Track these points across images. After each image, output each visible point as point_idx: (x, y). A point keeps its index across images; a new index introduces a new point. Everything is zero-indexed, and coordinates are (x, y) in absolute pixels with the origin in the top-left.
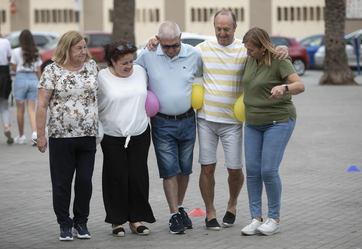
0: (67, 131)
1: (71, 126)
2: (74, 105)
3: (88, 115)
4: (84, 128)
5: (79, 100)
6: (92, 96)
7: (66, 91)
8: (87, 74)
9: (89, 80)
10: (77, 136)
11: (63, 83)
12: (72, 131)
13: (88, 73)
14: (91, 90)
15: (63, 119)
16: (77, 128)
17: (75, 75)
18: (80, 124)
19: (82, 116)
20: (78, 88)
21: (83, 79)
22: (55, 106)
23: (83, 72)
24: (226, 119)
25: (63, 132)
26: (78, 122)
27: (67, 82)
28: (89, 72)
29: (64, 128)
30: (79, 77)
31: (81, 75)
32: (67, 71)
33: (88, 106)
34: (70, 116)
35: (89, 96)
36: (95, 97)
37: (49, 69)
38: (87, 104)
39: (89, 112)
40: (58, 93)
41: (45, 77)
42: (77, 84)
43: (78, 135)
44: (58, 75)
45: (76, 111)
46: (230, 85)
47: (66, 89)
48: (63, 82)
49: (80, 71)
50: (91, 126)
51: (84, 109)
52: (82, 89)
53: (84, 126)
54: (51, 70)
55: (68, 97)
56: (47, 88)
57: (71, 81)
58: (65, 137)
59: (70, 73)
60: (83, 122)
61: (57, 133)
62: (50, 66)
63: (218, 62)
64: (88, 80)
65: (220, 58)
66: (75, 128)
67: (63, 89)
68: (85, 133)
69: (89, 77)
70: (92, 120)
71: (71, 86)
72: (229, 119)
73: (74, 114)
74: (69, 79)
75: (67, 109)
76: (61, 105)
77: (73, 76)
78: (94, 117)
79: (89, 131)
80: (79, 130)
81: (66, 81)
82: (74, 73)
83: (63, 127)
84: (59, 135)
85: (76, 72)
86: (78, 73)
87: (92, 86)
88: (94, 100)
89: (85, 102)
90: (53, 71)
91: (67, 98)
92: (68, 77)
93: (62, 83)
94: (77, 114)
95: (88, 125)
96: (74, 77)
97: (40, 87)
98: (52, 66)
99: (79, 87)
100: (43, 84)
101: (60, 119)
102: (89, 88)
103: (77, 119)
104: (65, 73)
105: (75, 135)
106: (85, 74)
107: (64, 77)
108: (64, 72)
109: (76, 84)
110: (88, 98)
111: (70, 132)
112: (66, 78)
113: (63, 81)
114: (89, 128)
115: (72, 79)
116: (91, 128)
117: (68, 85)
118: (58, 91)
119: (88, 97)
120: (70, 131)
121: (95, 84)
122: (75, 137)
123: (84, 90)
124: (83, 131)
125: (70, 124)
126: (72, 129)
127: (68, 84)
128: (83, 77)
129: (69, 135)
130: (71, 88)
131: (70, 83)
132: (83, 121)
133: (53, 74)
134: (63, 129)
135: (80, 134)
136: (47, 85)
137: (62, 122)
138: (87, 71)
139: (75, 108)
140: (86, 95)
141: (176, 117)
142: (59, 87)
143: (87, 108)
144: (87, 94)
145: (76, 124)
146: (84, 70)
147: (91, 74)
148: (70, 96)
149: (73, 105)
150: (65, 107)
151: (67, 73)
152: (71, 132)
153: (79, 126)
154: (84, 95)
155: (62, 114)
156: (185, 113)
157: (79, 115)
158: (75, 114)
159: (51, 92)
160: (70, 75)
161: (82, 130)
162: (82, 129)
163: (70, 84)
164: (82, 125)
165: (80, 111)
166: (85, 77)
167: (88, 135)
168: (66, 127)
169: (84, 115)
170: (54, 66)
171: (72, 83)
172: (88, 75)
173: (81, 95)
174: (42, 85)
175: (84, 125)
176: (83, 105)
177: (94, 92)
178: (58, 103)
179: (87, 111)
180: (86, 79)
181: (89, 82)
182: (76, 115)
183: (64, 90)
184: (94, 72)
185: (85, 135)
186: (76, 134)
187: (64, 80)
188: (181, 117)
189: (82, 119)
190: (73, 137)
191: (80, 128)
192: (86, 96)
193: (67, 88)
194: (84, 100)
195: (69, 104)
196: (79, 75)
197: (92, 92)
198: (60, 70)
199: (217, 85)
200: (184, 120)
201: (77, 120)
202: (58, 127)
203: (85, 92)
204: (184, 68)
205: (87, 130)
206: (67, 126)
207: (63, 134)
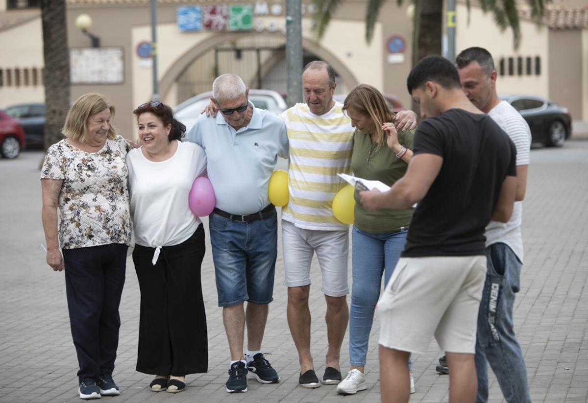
0: (86, 237)
1: (92, 230)
2: (95, 200)
3: (116, 212)
4: (111, 232)
5: (101, 192)
6: (119, 186)
7: (82, 180)
8: (111, 155)
9: (115, 165)
10: (101, 244)
11: (77, 170)
12: (93, 236)
13: (112, 154)
14: (119, 178)
15: (79, 220)
16: (101, 232)
17: (93, 157)
18: (104, 226)
19: (107, 214)
20: (99, 176)
21: (106, 163)
22: (66, 203)
23: (106, 153)
24: (321, 224)
25: (80, 239)
26: (102, 223)
27: (83, 168)
28: (114, 152)
29: (82, 234)
30: (99, 160)
31: (102, 158)
32: (82, 152)
33: (115, 200)
34: (90, 215)
35: (115, 187)
36: (123, 188)
37: (55, 150)
38: (114, 197)
39: (118, 208)
40: (70, 184)
41: (50, 162)
42: (98, 169)
43: (103, 241)
44: (68, 158)
45: (98, 208)
46: (325, 174)
47: (82, 177)
48: (76, 168)
49: (101, 151)
50: (120, 229)
51: (110, 205)
52: (105, 177)
53: (110, 229)
54: (58, 151)
55: (85, 188)
56: (54, 178)
57: (89, 165)
58: (83, 246)
59: (86, 155)
60: (109, 223)
61: (72, 242)
62: (57, 146)
63: (308, 139)
64: (113, 164)
65: (310, 133)
66: (98, 232)
67: (77, 178)
68: (111, 239)
69: (114, 160)
70: (121, 220)
71: (89, 173)
72: (325, 224)
73: (95, 211)
74: (85, 163)
75: (84, 206)
76: (74, 201)
77: (90, 159)
78: (125, 215)
79: (116, 236)
80: (104, 234)
81: (81, 166)
82: (92, 155)
83: (80, 232)
84: (75, 245)
85: (94, 153)
86: (98, 155)
87: (120, 172)
88: (122, 192)
89: (111, 196)
90: (61, 153)
91: (84, 191)
92: (84, 160)
93: (75, 170)
94: (100, 211)
95: (116, 227)
96: (93, 160)
97: (43, 177)
98: (60, 146)
99: (101, 174)
100: (47, 172)
101: (75, 221)
102: (116, 176)
103: (100, 219)
104: (79, 154)
105: (99, 243)
106: (108, 156)
107: (78, 161)
108: (77, 153)
109: (96, 171)
110: (114, 190)
111: (90, 239)
112: (81, 161)
113: (77, 166)
114: (117, 232)
115: (89, 163)
116: (120, 231)
117: (84, 172)
118: (71, 181)
119: (113, 188)
120: (90, 237)
121: (124, 169)
122: (98, 245)
123: (108, 178)
124: (109, 236)
125: (90, 227)
126: (93, 234)
127: (85, 170)
128: (106, 160)
129: (89, 244)
130: (89, 176)
131: (87, 168)
132: (109, 221)
133: (62, 157)
134: (80, 234)
135: (105, 241)
136: (54, 174)
137: (78, 225)
138: (111, 151)
139: (96, 204)
140: (110, 185)
141: (243, 218)
142: (72, 175)
143: (113, 203)
144: (112, 184)
145: (98, 226)
146: (106, 149)
147: (117, 156)
148: (88, 187)
149: (93, 200)
150: (81, 203)
151: (82, 155)
152: (93, 238)
153: (103, 229)
154: (108, 185)
155: (78, 213)
156: (257, 213)
157: (103, 213)
158: (97, 211)
159: (60, 183)
160: (86, 157)
161: (107, 235)
162: (108, 233)
163: (87, 170)
164: (108, 227)
165: (103, 208)
166: (109, 160)
167: (116, 242)
168: (84, 232)
169: (110, 213)
170: (61, 145)
171: (91, 168)
172: (112, 157)
173: (103, 186)
174: (46, 174)
175: (111, 227)
176: (107, 199)
177: (122, 181)
178: (70, 198)
179: (114, 208)
180: (110, 163)
181: (115, 167)
182: (98, 213)
183: (79, 180)
184: (121, 154)
185: (112, 242)
186: (99, 241)
187: (79, 164)
188: (252, 218)
189: (107, 219)
190: (95, 245)
191: (105, 231)
192: (110, 187)
193: (84, 176)
194: (109, 192)
195: (87, 198)
196: (100, 158)
197: (120, 182)
198: (72, 151)
199: (304, 174)
200: (256, 224)
201: (100, 221)
202: (72, 233)
203: (110, 181)
204: (256, 144)
205: (114, 235)
206: (85, 230)
207: (81, 242)
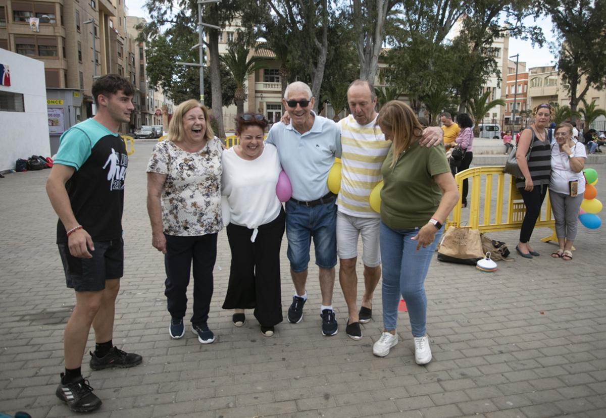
0: (182, 228)
1: (187, 223)
2: (192, 197)
3: (209, 207)
4: (205, 225)
5: (198, 189)
6: (215, 183)
7: (183, 179)
8: (209, 155)
9: (212, 164)
10: (195, 235)
11: (179, 169)
12: (188, 228)
13: (211, 154)
14: (215, 176)
15: (177, 213)
16: (195, 225)
17: (194, 157)
18: (199, 220)
19: (201, 210)
20: (198, 175)
21: (205, 163)
22: (168, 196)
23: (205, 153)
25: (177, 229)
26: (196, 218)
27: (184, 167)
28: (213, 152)
30: (199, 160)
31: (202, 157)
32: (184, 152)
33: (210, 197)
34: (187, 210)
35: (212, 184)
36: (218, 184)
37: (161, 148)
38: (209, 194)
39: (211, 204)
40: (172, 181)
41: (157, 158)
42: (197, 169)
43: (197, 233)
44: (172, 156)
45: (194, 204)
46: (366, 174)
47: (183, 176)
48: (178, 167)
49: (201, 151)
50: (212, 222)
51: (205, 201)
52: (203, 176)
53: (204, 222)
54: (164, 149)
55: (185, 186)
56: (160, 172)
57: (190, 165)
58: (180, 235)
59: (188, 155)
60: (204, 217)
61: (171, 230)
62: (163, 144)
63: (353, 145)
64: (211, 163)
65: (355, 141)
66: (193, 224)
67: (178, 177)
68: (205, 231)
69: (212, 159)
70: (214, 214)
71: (190, 172)
73: (191, 207)
74: (187, 163)
75: (182, 200)
76: (174, 195)
77: (191, 159)
78: (216, 209)
79: (210, 228)
80: (198, 227)
81: (183, 166)
82: (193, 155)
83: (178, 223)
84: (173, 233)
85: (196, 153)
86: (198, 155)
87: (216, 171)
88: (217, 188)
89: (207, 192)
90: (166, 151)
91: (184, 188)
92: (186, 160)
93: (177, 169)
94: (195, 207)
95: (209, 220)
96: (194, 160)
97: (149, 171)
98: (165, 144)
99: (200, 173)
100: (153, 167)
101: (173, 213)
102: (212, 174)
103: (195, 214)
104: (181, 154)
106: (207, 156)
107: (180, 160)
108: (180, 153)
109: (196, 170)
110: (210, 187)
111: (186, 230)
112: (183, 161)
113: (179, 165)
114: (210, 225)
115: (190, 163)
116: (212, 224)
117: (185, 172)
118: (173, 179)
119: (210, 185)
120: (186, 228)
121: (219, 169)
122: (193, 235)
123: (205, 176)
124: (203, 229)
125: (186, 220)
126: (188, 226)
127: (186, 170)
128: (205, 159)
129: (185, 234)
130: (189, 176)
131: (187, 168)
132: (203, 215)
133: (167, 155)
134: (178, 225)
135: (199, 232)
136: (160, 169)
137: (176, 217)
138: (210, 151)
139: (193, 200)
140: (207, 183)
141: (307, 204)
142: (174, 174)
143: (208, 199)
144: (210, 182)
145: (193, 219)
146: (206, 150)
147: (214, 155)
148: (188, 185)
150: (179, 199)
151: (184, 155)
152: (188, 230)
153: (197, 222)
154: (206, 183)
155: (176, 207)
156: (319, 200)
157: (198, 209)
158: (193, 207)
159: (165, 176)
160: (188, 157)
161: (201, 228)
162: (202, 226)
163: (188, 170)
164: (202, 221)
165: (199, 204)
166: (208, 160)
167: (209, 233)
168: (181, 224)
169: (204, 209)
170: (167, 144)
171: (191, 168)
172: (211, 157)
173: (201, 184)
174: (152, 168)
175: (205, 221)
176: (203, 195)
177: (217, 179)
178: (171, 192)
179: (208, 204)
180: (208, 163)
181: (212, 167)
182: (194, 209)
183: (180, 178)
184: (219, 152)
185: (206, 233)
186: (194, 232)
187: (181, 164)
189: (201, 214)
190: (190, 236)
191: (199, 224)
192: (208, 185)
193: (185, 176)
194: (205, 189)
195: (186, 194)
196: (200, 157)
197: (216, 179)
198: (175, 150)
200: (319, 207)
201: (195, 216)
202: (171, 223)
203: (207, 179)
204: (317, 145)
205: (207, 227)
206: (182, 222)
207: (178, 231)
